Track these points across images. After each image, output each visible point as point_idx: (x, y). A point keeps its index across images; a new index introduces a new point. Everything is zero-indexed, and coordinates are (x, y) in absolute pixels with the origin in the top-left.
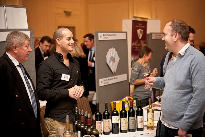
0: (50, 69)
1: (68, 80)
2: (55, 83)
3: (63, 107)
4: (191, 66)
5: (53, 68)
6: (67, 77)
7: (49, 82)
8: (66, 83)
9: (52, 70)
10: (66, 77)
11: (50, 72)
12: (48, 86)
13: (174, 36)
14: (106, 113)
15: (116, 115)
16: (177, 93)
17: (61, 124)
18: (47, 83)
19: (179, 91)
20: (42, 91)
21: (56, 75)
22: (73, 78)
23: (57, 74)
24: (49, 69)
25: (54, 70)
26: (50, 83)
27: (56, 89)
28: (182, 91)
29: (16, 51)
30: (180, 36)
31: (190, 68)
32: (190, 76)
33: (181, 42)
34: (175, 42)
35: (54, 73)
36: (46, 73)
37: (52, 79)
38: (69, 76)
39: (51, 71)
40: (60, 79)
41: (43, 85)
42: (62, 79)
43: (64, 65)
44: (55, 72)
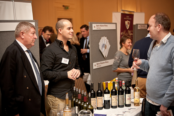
0: (52, 53)
1: (67, 63)
2: (56, 66)
3: (63, 86)
4: (172, 52)
5: (54, 53)
6: (66, 61)
7: (51, 64)
8: (65, 65)
9: (54, 55)
10: (65, 61)
11: (52, 56)
12: (50, 68)
13: (158, 27)
14: (100, 91)
15: (107, 93)
16: (159, 75)
17: (61, 100)
18: (49, 65)
19: (161, 73)
20: (45, 72)
21: (57, 59)
22: (72, 62)
23: (58, 58)
24: (52, 54)
25: (56, 54)
26: (52, 65)
27: (57, 71)
28: (163, 73)
30: (163, 26)
31: (171, 54)
32: (171, 61)
33: (163, 32)
34: (159, 32)
35: (55, 57)
36: (48, 57)
37: (54, 62)
38: (68, 60)
39: (53, 56)
40: (60, 62)
41: (46, 67)
42: (62, 62)
43: (64, 51)
44: (57, 56)
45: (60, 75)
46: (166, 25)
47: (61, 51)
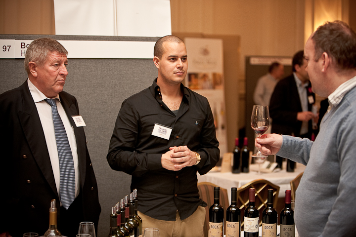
0: (134, 113)
1: (167, 136)
2: (143, 140)
4: (340, 131)
5: (138, 112)
6: (165, 132)
7: (130, 137)
8: (162, 142)
9: (137, 117)
10: (161, 132)
11: (132, 120)
12: (128, 145)
16: (312, 188)
18: (126, 138)
19: (317, 184)
20: (115, 154)
21: (143, 126)
22: (183, 134)
23: (144, 123)
24: (132, 114)
25: (141, 115)
26: (132, 139)
27: (143, 151)
28: (321, 184)
29: (35, 74)
31: (336, 137)
35: (139, 122)
36: (125, 120)
37: (137, 133)
38: (169, 131)
39: (135, 118)
40: (150, 133)
41: (117, 142)
42: (153, 134)
43: (164, 108)
44: (142, 120)
45: (145, 163)
46: (341, 54)
47: (156, 109)
